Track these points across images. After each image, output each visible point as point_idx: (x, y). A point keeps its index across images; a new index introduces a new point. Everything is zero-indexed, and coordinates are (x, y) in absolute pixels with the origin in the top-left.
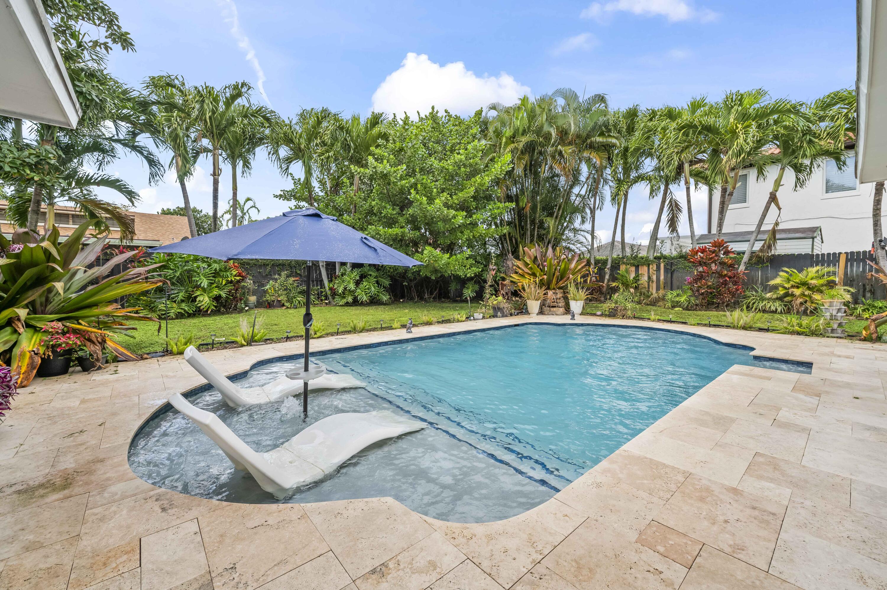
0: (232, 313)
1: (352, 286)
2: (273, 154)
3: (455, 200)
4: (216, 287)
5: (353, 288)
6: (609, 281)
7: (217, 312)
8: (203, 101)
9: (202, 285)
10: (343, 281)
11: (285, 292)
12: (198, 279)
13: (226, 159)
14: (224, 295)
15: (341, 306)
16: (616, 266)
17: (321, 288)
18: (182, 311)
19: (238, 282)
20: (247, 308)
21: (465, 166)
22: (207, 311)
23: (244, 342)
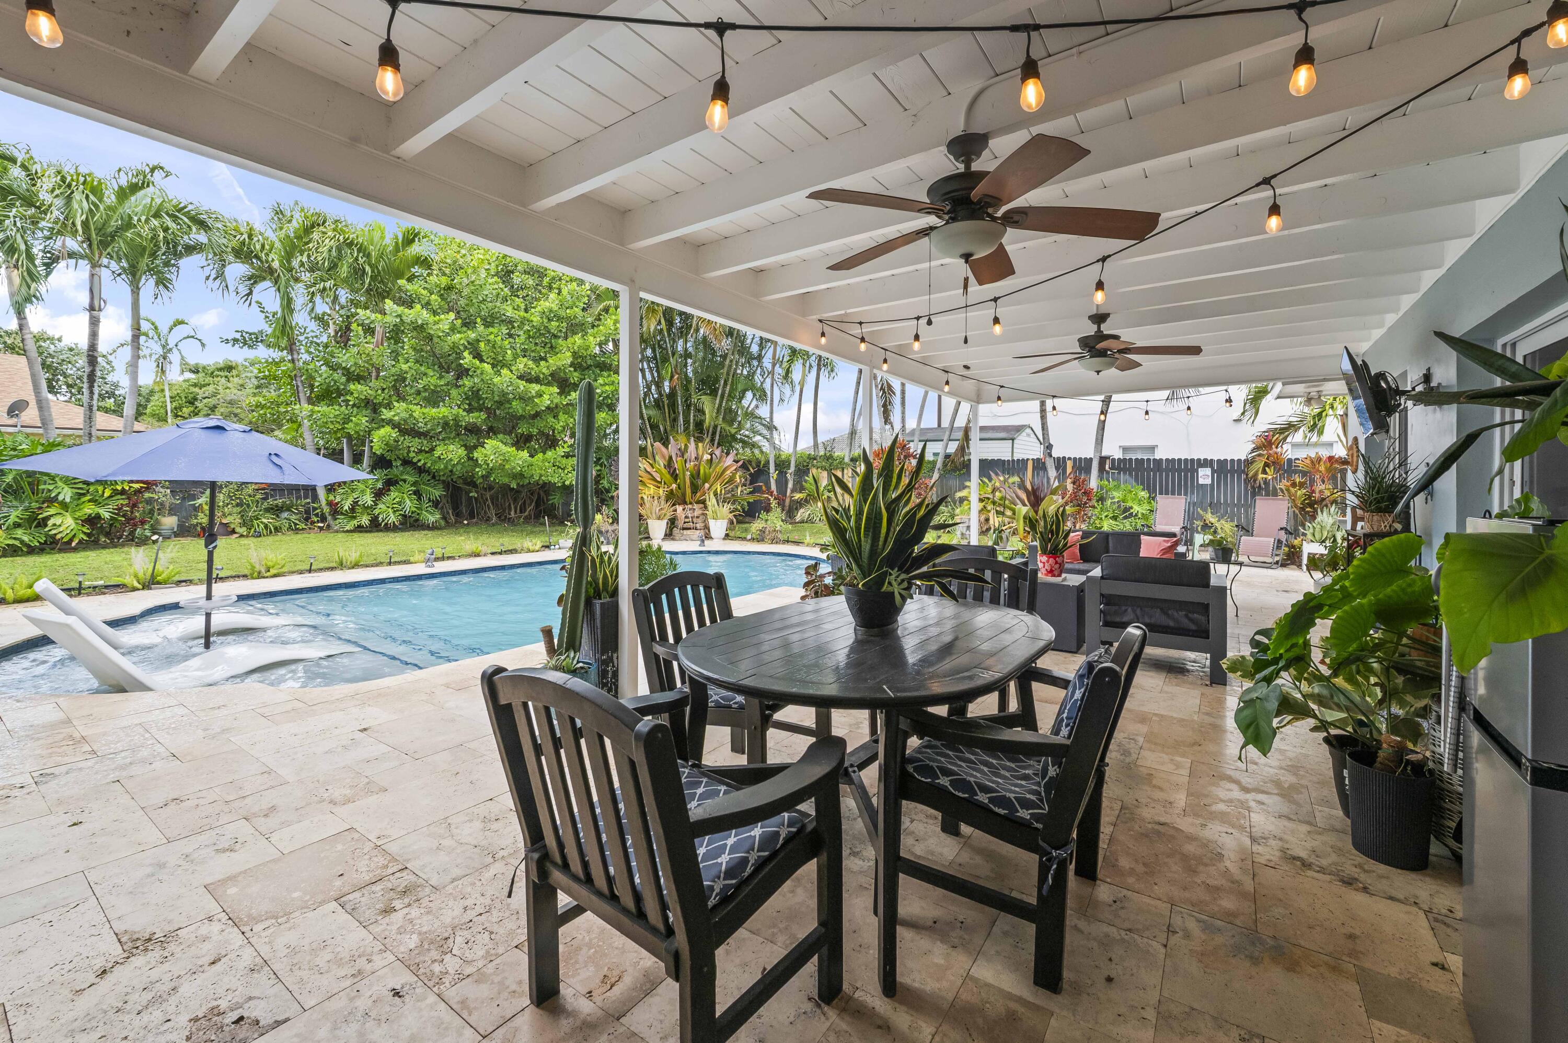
0: (123, 546)
1: (368, 499)
2: (215, 279)
3: (544, 369)
4: (90, 501)
5: (370, 503)
6: (792, 491)
7: (91, 543)
8: (69, 198)
9: (60, 498)
10: (353, 491)
11: (239, 509)
12: (51, 487)
13: (119, 275)
14: (107, 515)
15: (348, 531)
16: (802, 471)
17: (313, 502)
18: (17, 543)
19: (139, 491)
20: (155, 537)
21: (560, 319)
22: (71, 540)
23: (136, 584)
